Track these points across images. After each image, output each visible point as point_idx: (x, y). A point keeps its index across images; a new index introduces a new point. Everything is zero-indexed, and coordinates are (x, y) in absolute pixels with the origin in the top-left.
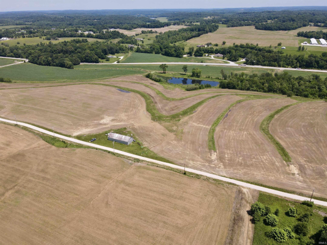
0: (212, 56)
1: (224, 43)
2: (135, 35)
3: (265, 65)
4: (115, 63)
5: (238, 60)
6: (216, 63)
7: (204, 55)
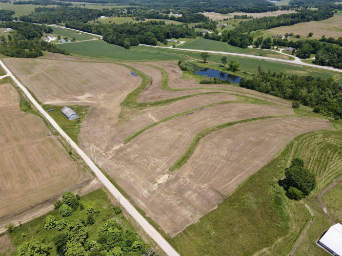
0: (281, 49)
1: (310, 35)
2: (223, 20)
3: (338, 67)
4: (171, 47)
5: (309, 57)
6: (278, 58)
7: (272, 47)
